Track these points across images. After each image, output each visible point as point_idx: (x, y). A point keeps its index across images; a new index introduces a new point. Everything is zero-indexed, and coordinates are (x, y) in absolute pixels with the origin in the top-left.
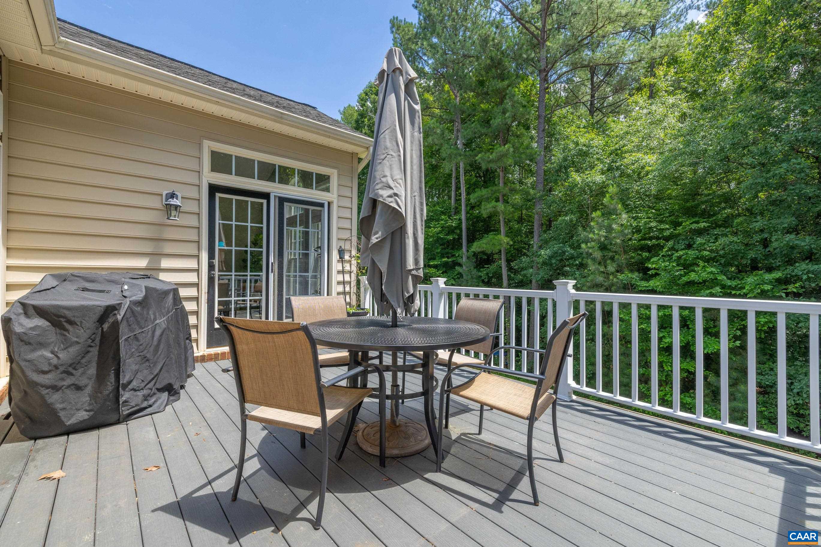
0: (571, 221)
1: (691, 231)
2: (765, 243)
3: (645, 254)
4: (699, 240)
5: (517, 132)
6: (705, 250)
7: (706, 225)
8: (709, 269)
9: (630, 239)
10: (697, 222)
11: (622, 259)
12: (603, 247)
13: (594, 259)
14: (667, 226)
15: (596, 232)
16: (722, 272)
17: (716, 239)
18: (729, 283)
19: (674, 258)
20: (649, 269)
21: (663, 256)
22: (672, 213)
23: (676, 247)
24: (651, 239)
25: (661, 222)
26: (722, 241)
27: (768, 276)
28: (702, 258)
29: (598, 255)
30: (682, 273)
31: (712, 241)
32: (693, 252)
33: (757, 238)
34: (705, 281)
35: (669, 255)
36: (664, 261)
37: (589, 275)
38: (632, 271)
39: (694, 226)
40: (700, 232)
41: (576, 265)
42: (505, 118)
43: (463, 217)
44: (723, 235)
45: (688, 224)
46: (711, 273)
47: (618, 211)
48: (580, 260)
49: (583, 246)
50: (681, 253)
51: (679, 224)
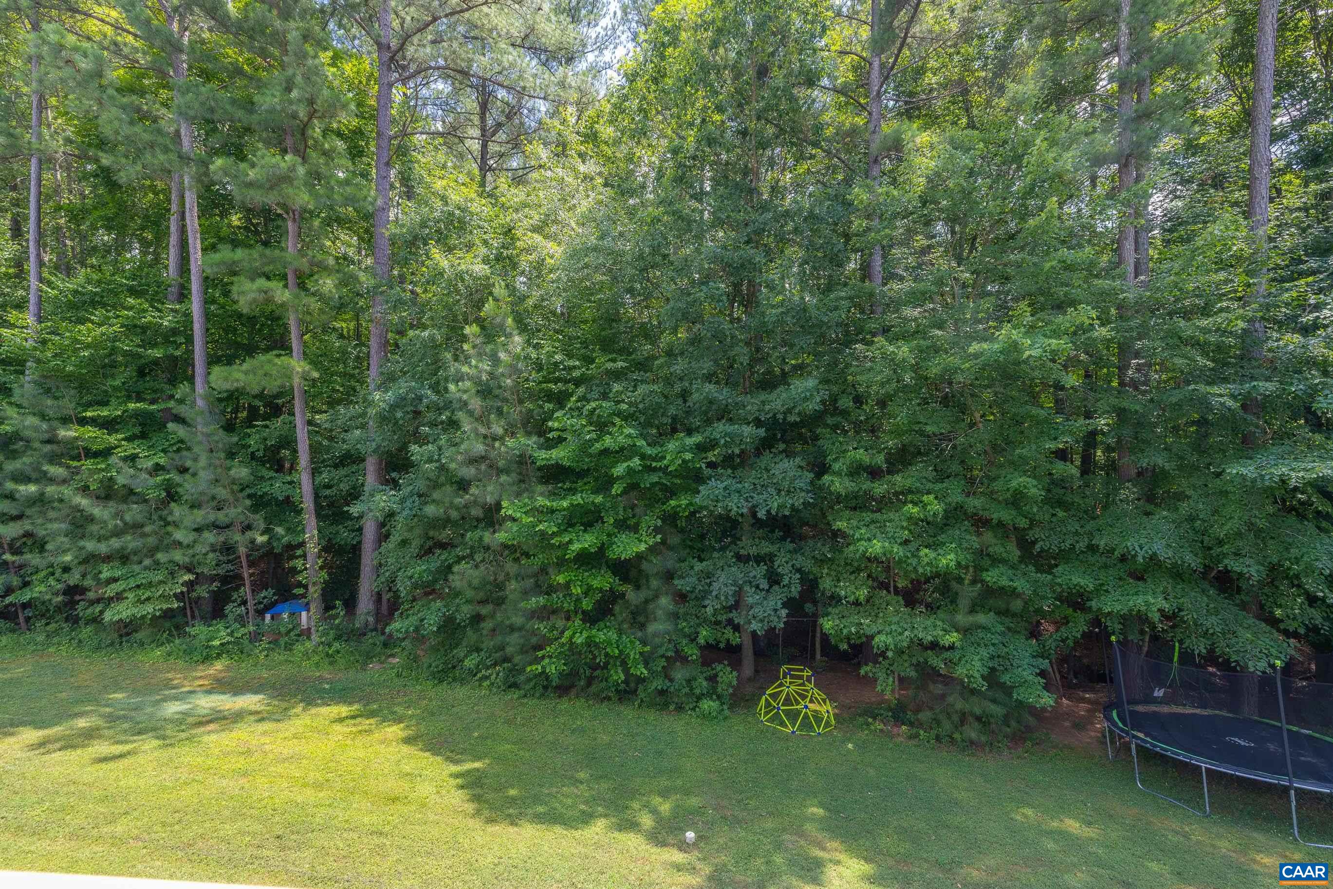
0: (432, 338)
1: (608, 372)
2: (684, 395)
3: (548, 406)
4: (616, 387)
5: (323, 144)
6: (623, 401)
7: (625, 364)
8: (628, 431)
9: (527, 380)
10: (614, 360)
11: (515, 413)
12: (485, 391)
13: (471, 413)
14: (577, 363)
15: (474, 362)
16: (641, 435)
17: (635, 386)
18: (649, 451)
19: (585, 412)
20: (551, 430)
21: (571, 409)
22: (585, 344)
23: (588, 396)
24: (556, 381)
25: (570, 356)
26: (642, 389)
27: (691, 441)
28: (619, 414)
29: (476, 404)
30: (595, 436)
31: (631, 389)
32: (609, 404)
33: (678, 388)
34: (622, 449)
35: (578, 408)
36: (572, 417)
37: (462, 443)
38: (528, 434)
39: (610, 365)
40: (617, 375)
41: (442, 422)
42: (291, 102)
43: (195, 306)
44: (642, 381)
45: (603, 362)
46: (629, 436)
47: (508, 330)
48: (448, 414)
49: (452, 387)
50: (593, 404)
51: (592, 361)
